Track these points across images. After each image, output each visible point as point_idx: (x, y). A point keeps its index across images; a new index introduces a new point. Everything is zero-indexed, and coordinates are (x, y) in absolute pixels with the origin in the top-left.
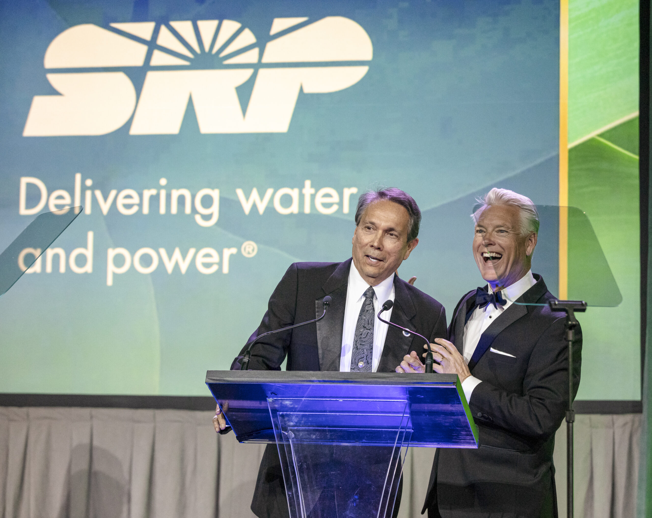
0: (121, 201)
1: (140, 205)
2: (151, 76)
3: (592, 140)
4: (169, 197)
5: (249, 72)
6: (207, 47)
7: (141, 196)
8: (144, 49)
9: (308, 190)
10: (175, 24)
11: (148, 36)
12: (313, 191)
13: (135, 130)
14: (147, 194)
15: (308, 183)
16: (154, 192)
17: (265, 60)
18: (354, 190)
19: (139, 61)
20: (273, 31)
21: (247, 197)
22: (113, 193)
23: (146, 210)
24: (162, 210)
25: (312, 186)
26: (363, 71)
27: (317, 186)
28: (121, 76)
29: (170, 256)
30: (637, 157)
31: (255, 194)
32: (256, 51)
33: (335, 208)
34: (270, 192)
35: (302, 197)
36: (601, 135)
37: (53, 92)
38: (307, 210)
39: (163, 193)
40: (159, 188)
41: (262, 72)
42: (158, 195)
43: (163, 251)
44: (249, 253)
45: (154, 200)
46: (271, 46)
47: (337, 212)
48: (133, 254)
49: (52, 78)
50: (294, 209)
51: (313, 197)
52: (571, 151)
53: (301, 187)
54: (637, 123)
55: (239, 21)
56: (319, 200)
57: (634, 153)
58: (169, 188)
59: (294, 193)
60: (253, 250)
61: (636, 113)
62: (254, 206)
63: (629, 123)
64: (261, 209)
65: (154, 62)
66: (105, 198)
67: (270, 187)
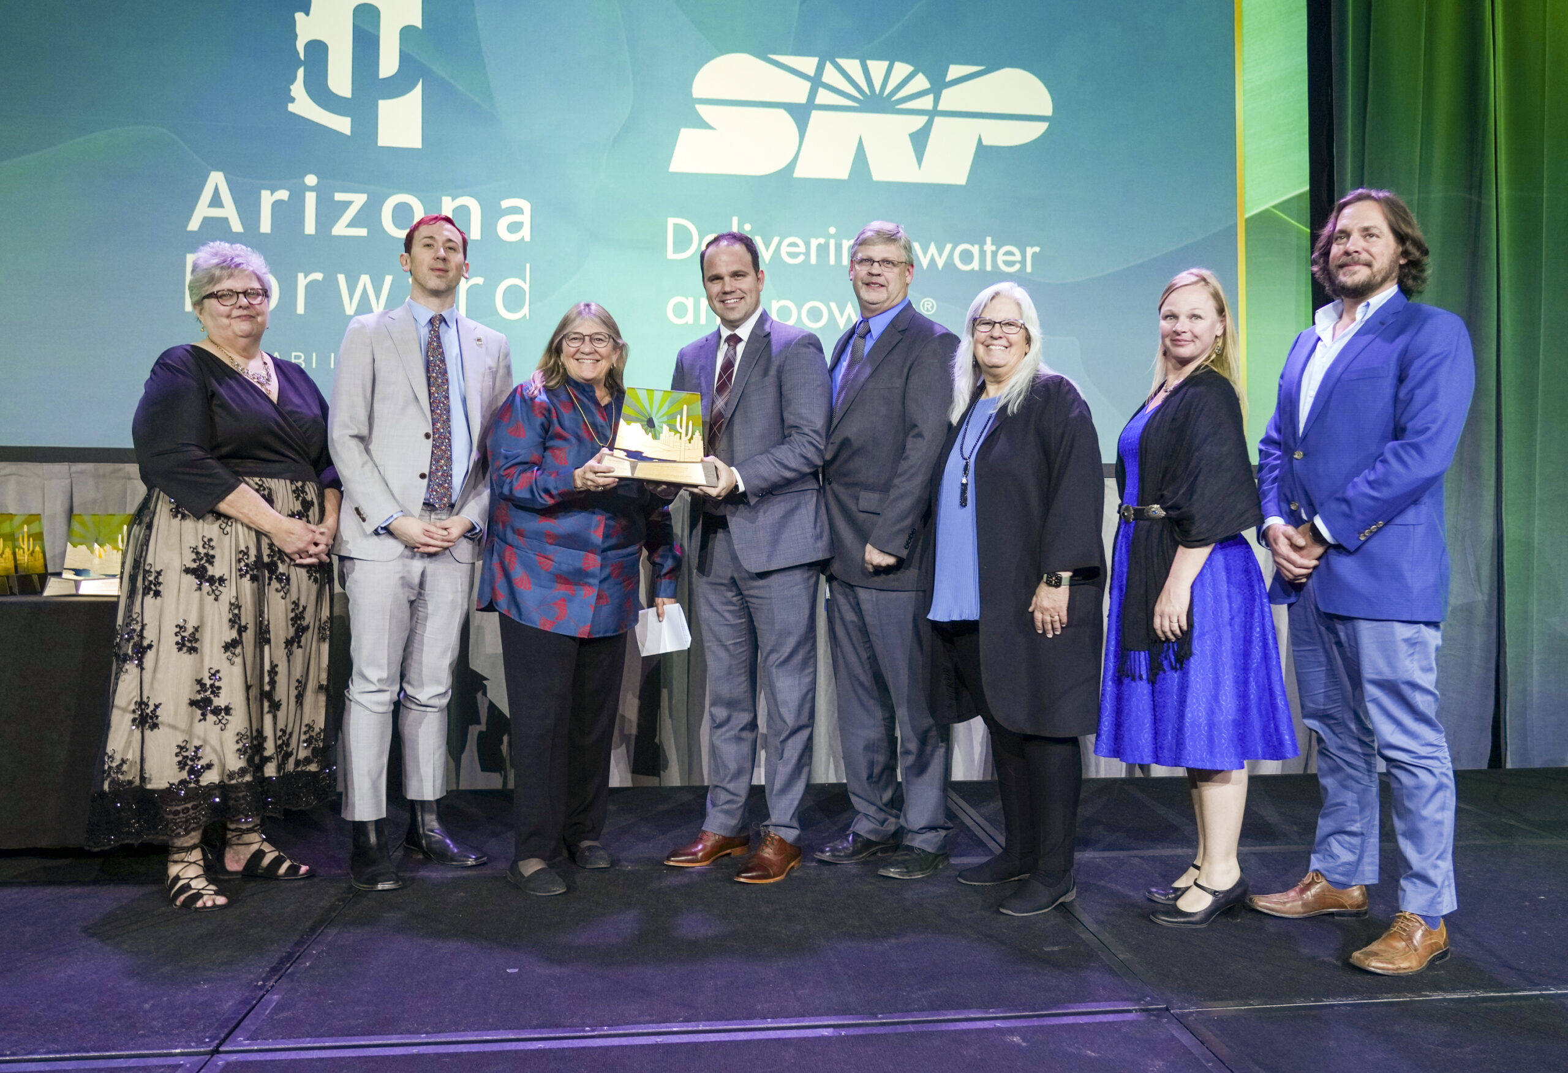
0: (784, 249)
1: (807, 254)
2: (815, 114)
3: (1267, 211)
4: (839, 248)
5: (923, 119)
6: (877, 88)
7: (808, 245)
8: (807, 85)
9: (989, 247)
10: (842, 62)
11: (811, 72)
12: (994, 248)
13: (798, 173)
14: (814, 243)
15: (989, 240)
16: (822, 241)
17: (941, 107)
18: (1037, 249)
19: (802, 99)
20: (950, 77)
21: (925, 251)
22: (776, 240)
23: (813, 261)
24: (832, 261)
25: (992, 244)
26: (1043, 127)
27: (998, 243)
28: (782, 113)
29: (842, 312)
30: (1309, 230)
31: (933, 249)
32: (931, 97)
33: (1017, 266)
34: (949, 246)
35: (983, 253)
36: (1275, 207)
37: (704, 125)
38: (989, 268)
39: (832, 242)
40: (828, 236)
41: (938, 120)
42: (827, 245)
43: (833, 305)
44: (928, 310)
45: (823, 249)
46: (946, 93)
47: (1019, 270)
48: (799, 308)
49: (699, 108)
50: (975, 265)
51: (994, 254)
52: (1248, 221)
53: (982, 243)
54: (1308, 196)
55: (912, 65)
56: (1000, 258)
57: (1306, 226)
58: (838, 238)
59: (975, 250)
60: (932, 307)
61: (1306, 188)
62: (933, 261)
63: (1299, 196)
64: (940, 263)
65: (818, 101)
66: (767, 247)
67: (950, 242)
